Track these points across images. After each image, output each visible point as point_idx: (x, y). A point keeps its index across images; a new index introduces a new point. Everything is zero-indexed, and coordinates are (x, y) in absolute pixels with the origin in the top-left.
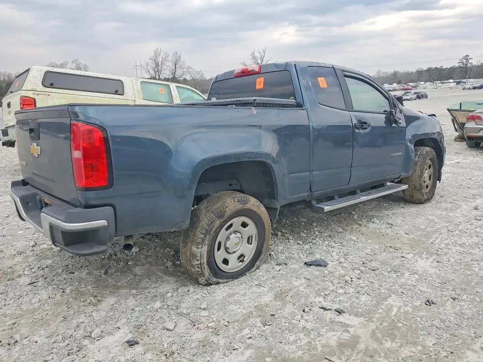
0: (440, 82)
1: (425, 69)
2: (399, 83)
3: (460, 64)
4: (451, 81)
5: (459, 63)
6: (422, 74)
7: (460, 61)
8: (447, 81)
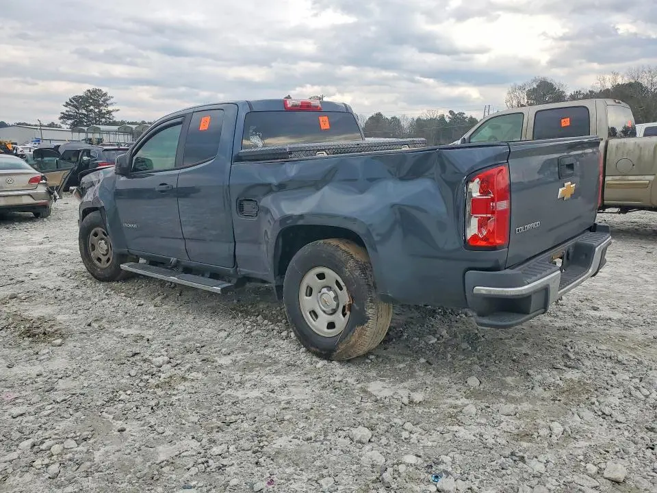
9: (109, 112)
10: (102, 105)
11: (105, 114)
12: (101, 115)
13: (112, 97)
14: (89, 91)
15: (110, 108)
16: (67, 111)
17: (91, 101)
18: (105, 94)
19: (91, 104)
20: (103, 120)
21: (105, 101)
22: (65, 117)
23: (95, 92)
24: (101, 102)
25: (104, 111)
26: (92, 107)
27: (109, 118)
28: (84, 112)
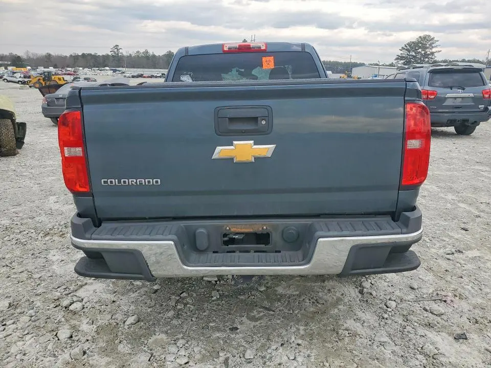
0: (97, 69)
1: (80, 54)
2: (55, 67)
3: (112, 53)
4: (107, 68)
5: (111, 51)
6: (77, 59)
7: (111, 50)
8: (103, 69)
9: (432, 53)
10: (428, 48)
11: (429, 55)
12: (426, 55)
13: (438, 41)
14: (420, 37)
15: (434, 50)
16: (401, 54)
17: (420, 45)
18: (433, 39)
19: (420, 48)
20: (427, 59)
21: (430, 45)
22: (400, 58)
23: (425, 38)
24: (428, 46)
25: (428, 53)
26: (420, 50)
27: (431, 58)
28: (414, 54)
